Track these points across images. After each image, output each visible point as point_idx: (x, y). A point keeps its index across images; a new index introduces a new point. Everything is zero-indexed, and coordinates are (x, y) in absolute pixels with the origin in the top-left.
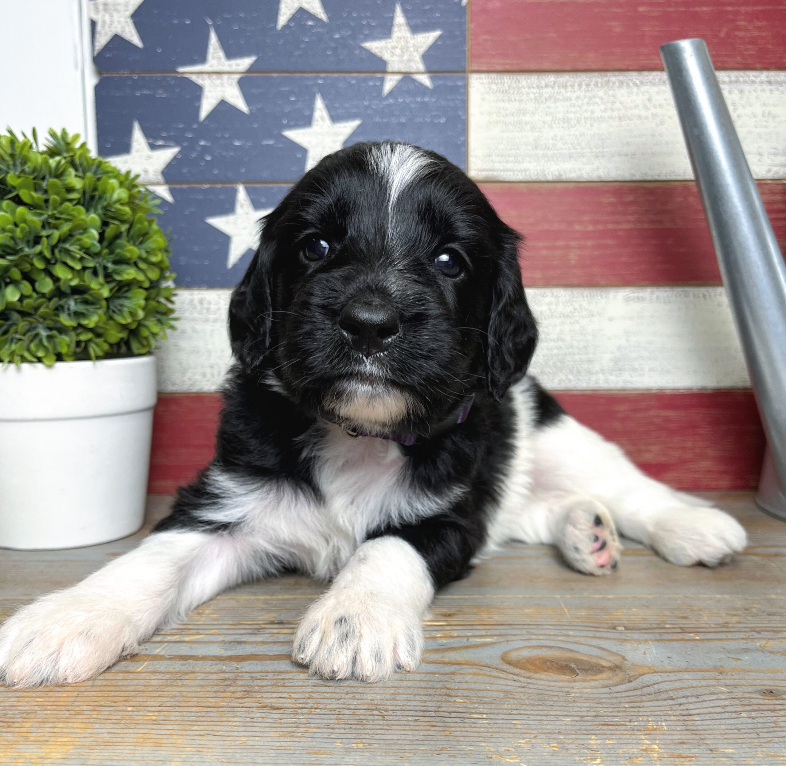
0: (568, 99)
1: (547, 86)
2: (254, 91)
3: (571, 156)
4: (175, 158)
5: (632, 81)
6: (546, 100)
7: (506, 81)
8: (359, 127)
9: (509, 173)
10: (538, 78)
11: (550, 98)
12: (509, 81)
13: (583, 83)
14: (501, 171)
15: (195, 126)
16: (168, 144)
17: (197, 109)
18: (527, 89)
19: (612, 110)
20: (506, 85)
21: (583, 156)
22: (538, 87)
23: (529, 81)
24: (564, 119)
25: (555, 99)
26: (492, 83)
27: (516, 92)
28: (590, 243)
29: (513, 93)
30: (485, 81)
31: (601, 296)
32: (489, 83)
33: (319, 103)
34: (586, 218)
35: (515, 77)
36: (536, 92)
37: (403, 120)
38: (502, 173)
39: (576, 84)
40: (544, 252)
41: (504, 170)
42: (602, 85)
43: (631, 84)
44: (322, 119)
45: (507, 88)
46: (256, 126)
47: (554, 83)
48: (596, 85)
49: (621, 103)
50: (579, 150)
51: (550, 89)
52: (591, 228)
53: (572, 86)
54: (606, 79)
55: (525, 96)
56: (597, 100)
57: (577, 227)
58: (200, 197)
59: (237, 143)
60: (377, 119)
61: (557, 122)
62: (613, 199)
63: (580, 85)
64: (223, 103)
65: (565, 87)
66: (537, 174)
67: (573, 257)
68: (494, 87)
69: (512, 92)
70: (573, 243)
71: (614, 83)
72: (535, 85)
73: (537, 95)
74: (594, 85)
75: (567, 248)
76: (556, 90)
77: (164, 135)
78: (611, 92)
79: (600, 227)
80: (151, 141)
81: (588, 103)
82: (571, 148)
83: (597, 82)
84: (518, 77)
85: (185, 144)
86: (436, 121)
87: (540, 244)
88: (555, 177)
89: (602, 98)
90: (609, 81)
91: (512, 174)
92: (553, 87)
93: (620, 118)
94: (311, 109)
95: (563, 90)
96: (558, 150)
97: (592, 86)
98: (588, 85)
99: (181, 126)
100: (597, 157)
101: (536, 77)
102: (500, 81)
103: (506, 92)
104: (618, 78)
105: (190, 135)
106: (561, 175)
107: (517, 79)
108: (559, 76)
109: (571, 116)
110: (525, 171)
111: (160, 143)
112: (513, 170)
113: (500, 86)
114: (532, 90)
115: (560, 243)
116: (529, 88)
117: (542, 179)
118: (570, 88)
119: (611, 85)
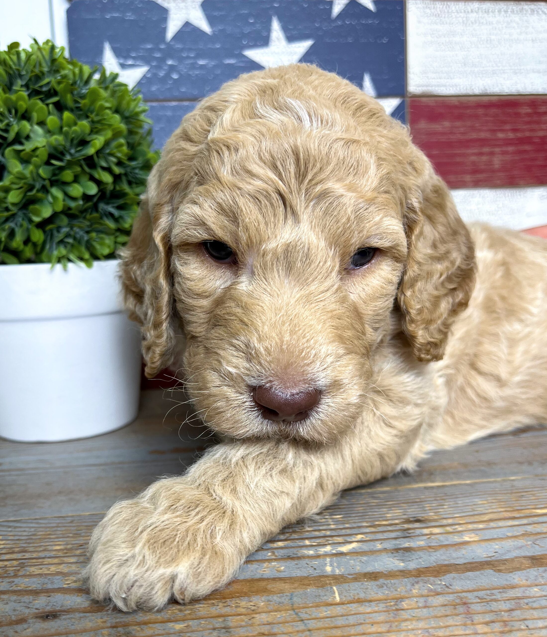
0: (491, 23)
1: (472, 11)
2: (216, 14)
3: (494, 73)
4: (144, 77)
5: (541, 9)
6: (472, 23)
7: (438, 6)
8: (312, 47)
9: (442, 88)
10: (465, 5)
11: (475, 21)
12: (441, 7)
13: (502, 10)
14: (435, 86)
15: (163, 46)
16: (138, 63)
17: (164, 30)
18: (456, 14)
19: (526, 33)
20: (438, 10)
21: (504, 73)
22: (465, 12)
23: (457, 7)
24: (487, 40)
25: (479, 23)
26: (426, 7)
27: (447, 15)
28: (511, 149)
29: (445, 17)
30: (420, 6)
31: (520, 195)
32: (423, 7)
33: (276, 25)
34: (508, 127)
35: (445, 3)
36: (464, 17)
37: (350, 40)
38: (437, 89)
39: (496, 11)
40: (473, 158)
41: (438, 86)
42: (517, 11)
43: (541, 12)
44: (278, 39)
45: (439, 13)
46: (218, 46)
47: (478, 9)
48: (513, 12)
49: (533, 28)
50: (500, 68)
51: (475, 14)
52: (511, 135)
53: (493, 12)
54: (520, 7)
55: (454, 19)
56: (514, 25)
57: (501, 135)
58: (169, 113)
59: (201, 62)
60: (328, 40)
61: (482, 43)
62: (529, 110)
63: (500, 11)
64: (187, 24)
65: (487, 12)
66: (466, 89)
67: (497, 162)
68: (428, 11)
69: (443, 16)
70: (497, 150)
71: (527, 11)
72: (463, 11)
73: (465, 19)
74: (511, 12)
75: (492, 154)
76: (480, 15)
77: (133, 55)
78: (525, 18)
79: (519, 135)
80: (122, 61)
81: (506, 27)
82: (494, 65)
83: (513, 9)
84: (449, 3)
85: (154, 64)
86: (379, 42)
87: (469, 151)
88: (481, 92)
89: (518, 24)
90: (522, 9)
91: (444, 89)
92: (477, 12)
93: (533, 41)
94: (269, 30)
95: (486, 15)
96: (483, 67)
97: (509, 13)
98: (506, 12)
99: (149, 46)
100: (516, 73)
101: (463, 4)
102: (433, 6)
103: (439, 16)
104: (530, 7)
105: (158, 55)
106: (486, 90)
107: (447, 4)
108: (482, 3)
109: (493, 37)
110: (456, 85)
111: (130, 62)
112: (445, 86)
113: (433, 11)
114: (461, 14)
115: (486, 150)
116: (458, 13)
117: (470, 93)
118: (491, 14)
119: (525, 12)
